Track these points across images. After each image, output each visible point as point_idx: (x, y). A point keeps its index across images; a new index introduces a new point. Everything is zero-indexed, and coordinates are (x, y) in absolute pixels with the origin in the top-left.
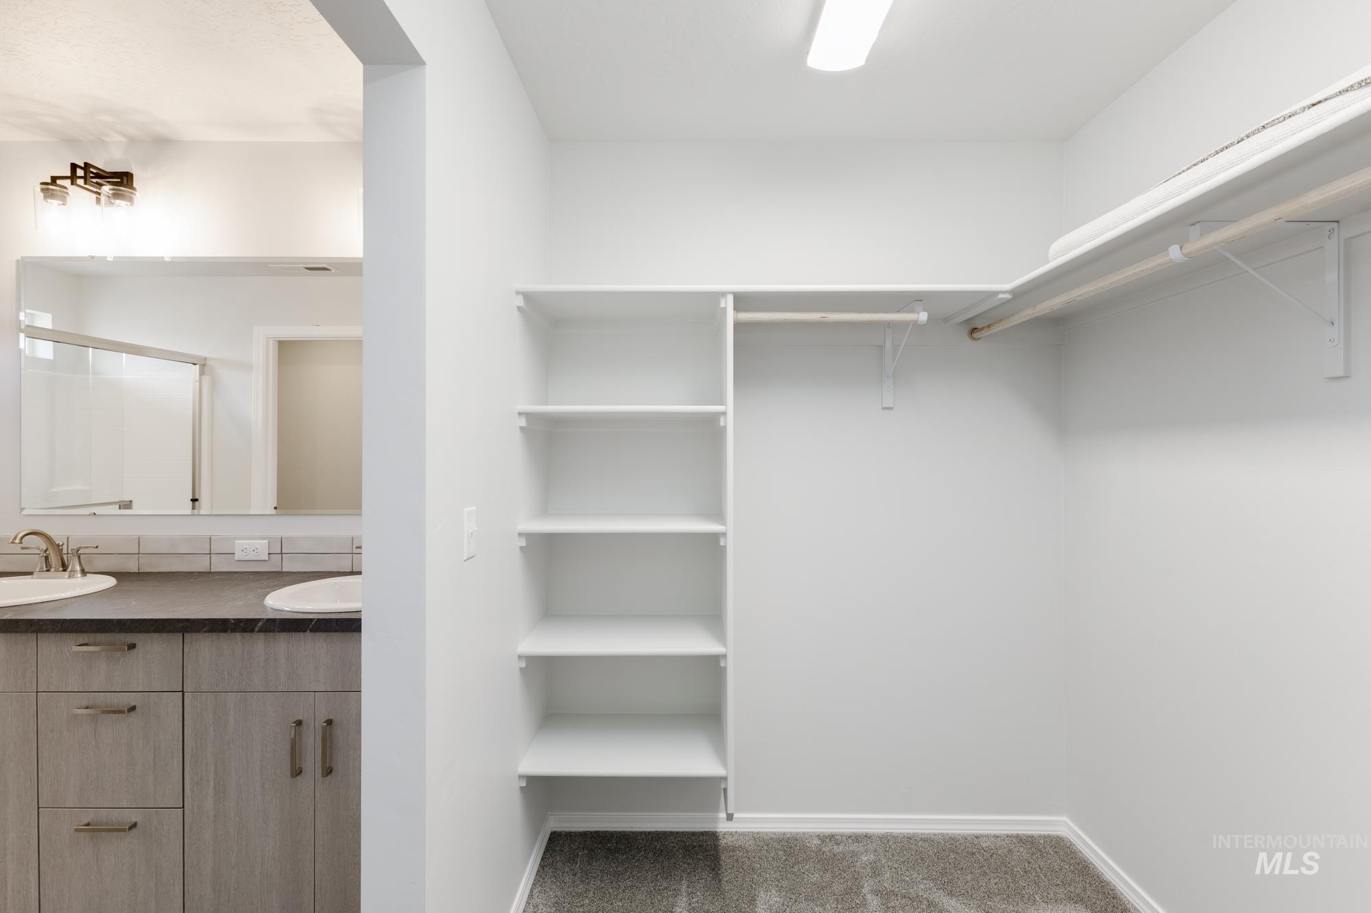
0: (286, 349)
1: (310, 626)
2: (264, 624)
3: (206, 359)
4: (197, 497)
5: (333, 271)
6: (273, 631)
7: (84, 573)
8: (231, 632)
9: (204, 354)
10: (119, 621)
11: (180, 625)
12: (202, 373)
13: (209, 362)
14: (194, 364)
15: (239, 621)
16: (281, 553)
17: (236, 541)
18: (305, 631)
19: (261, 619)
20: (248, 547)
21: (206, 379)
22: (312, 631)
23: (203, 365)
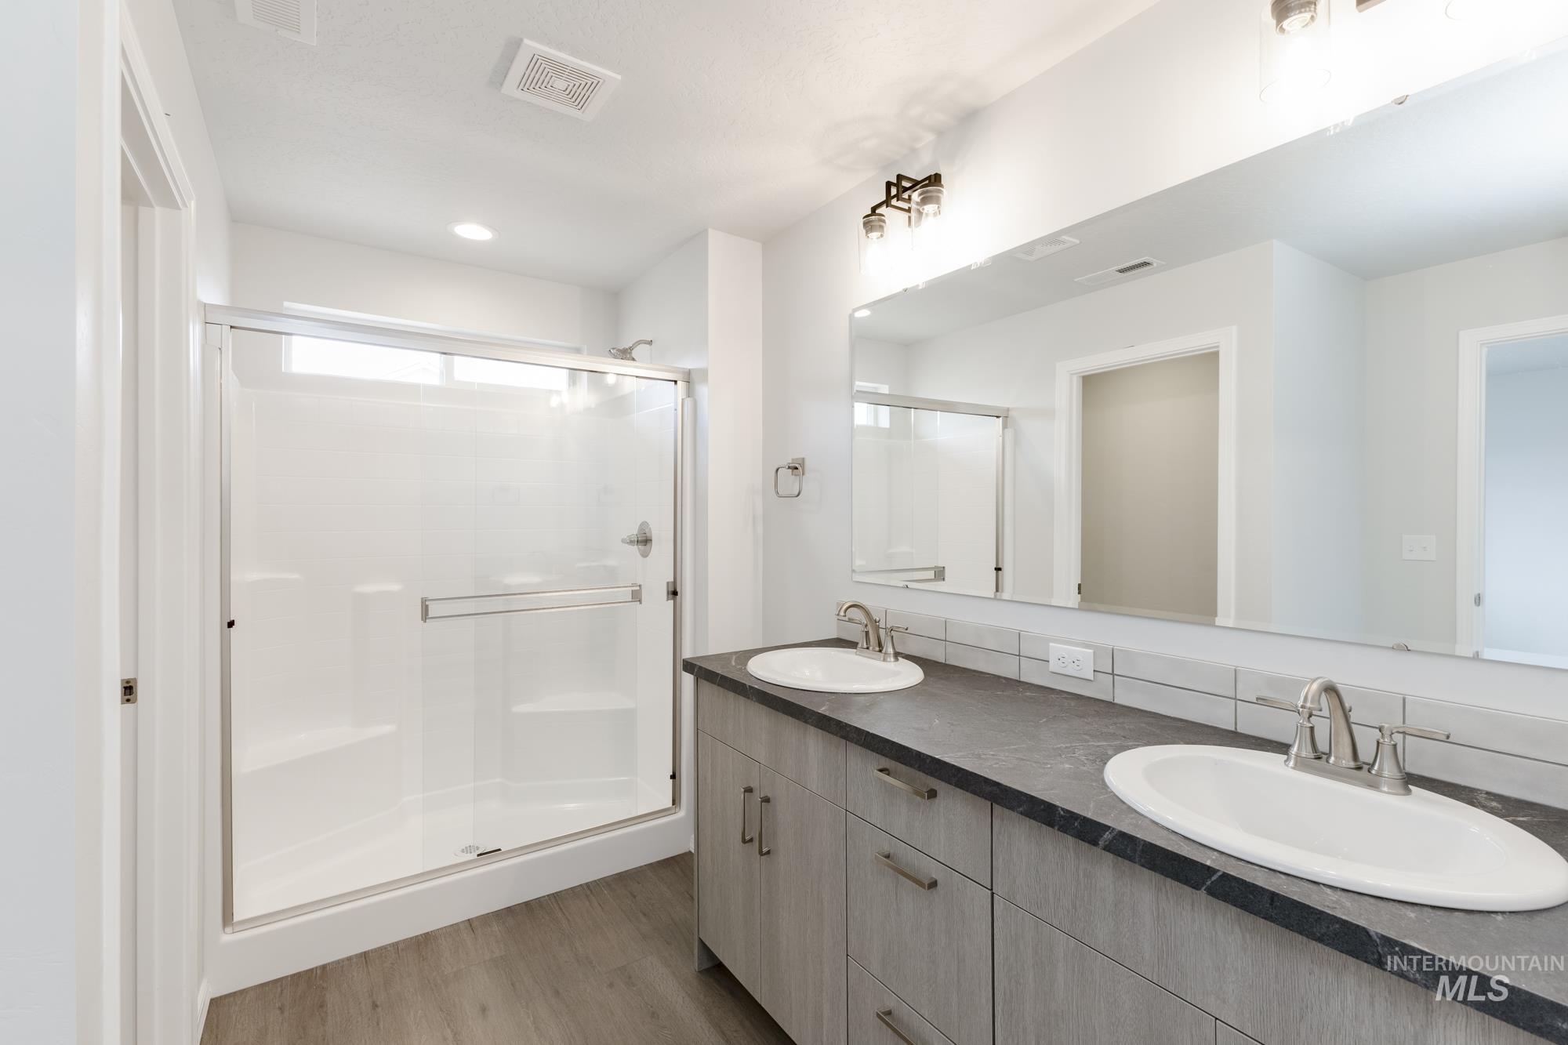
0: (1091, 384)
1: (1209, 883)
2: (1114, 838)
3: (1008, 410)
4: (1000, 566)
5: (1155, 265)
6: (1131, 859)
7: (897, 655)
8: (1059, 829)
9: (1007, 406)
10: (919, 754)
11: (988, 789)
12: (1005, 426)
13: (1011, 413)
14: (998, 417)
15: (1072, 816)
16: (1113, 674)
17: (1051, 644)
18: (1197, 887)
19: (1110, 827)
20: (1066, 656)
21: (1009, 432)
22: (1211, 892)
23: (1003, 416)
